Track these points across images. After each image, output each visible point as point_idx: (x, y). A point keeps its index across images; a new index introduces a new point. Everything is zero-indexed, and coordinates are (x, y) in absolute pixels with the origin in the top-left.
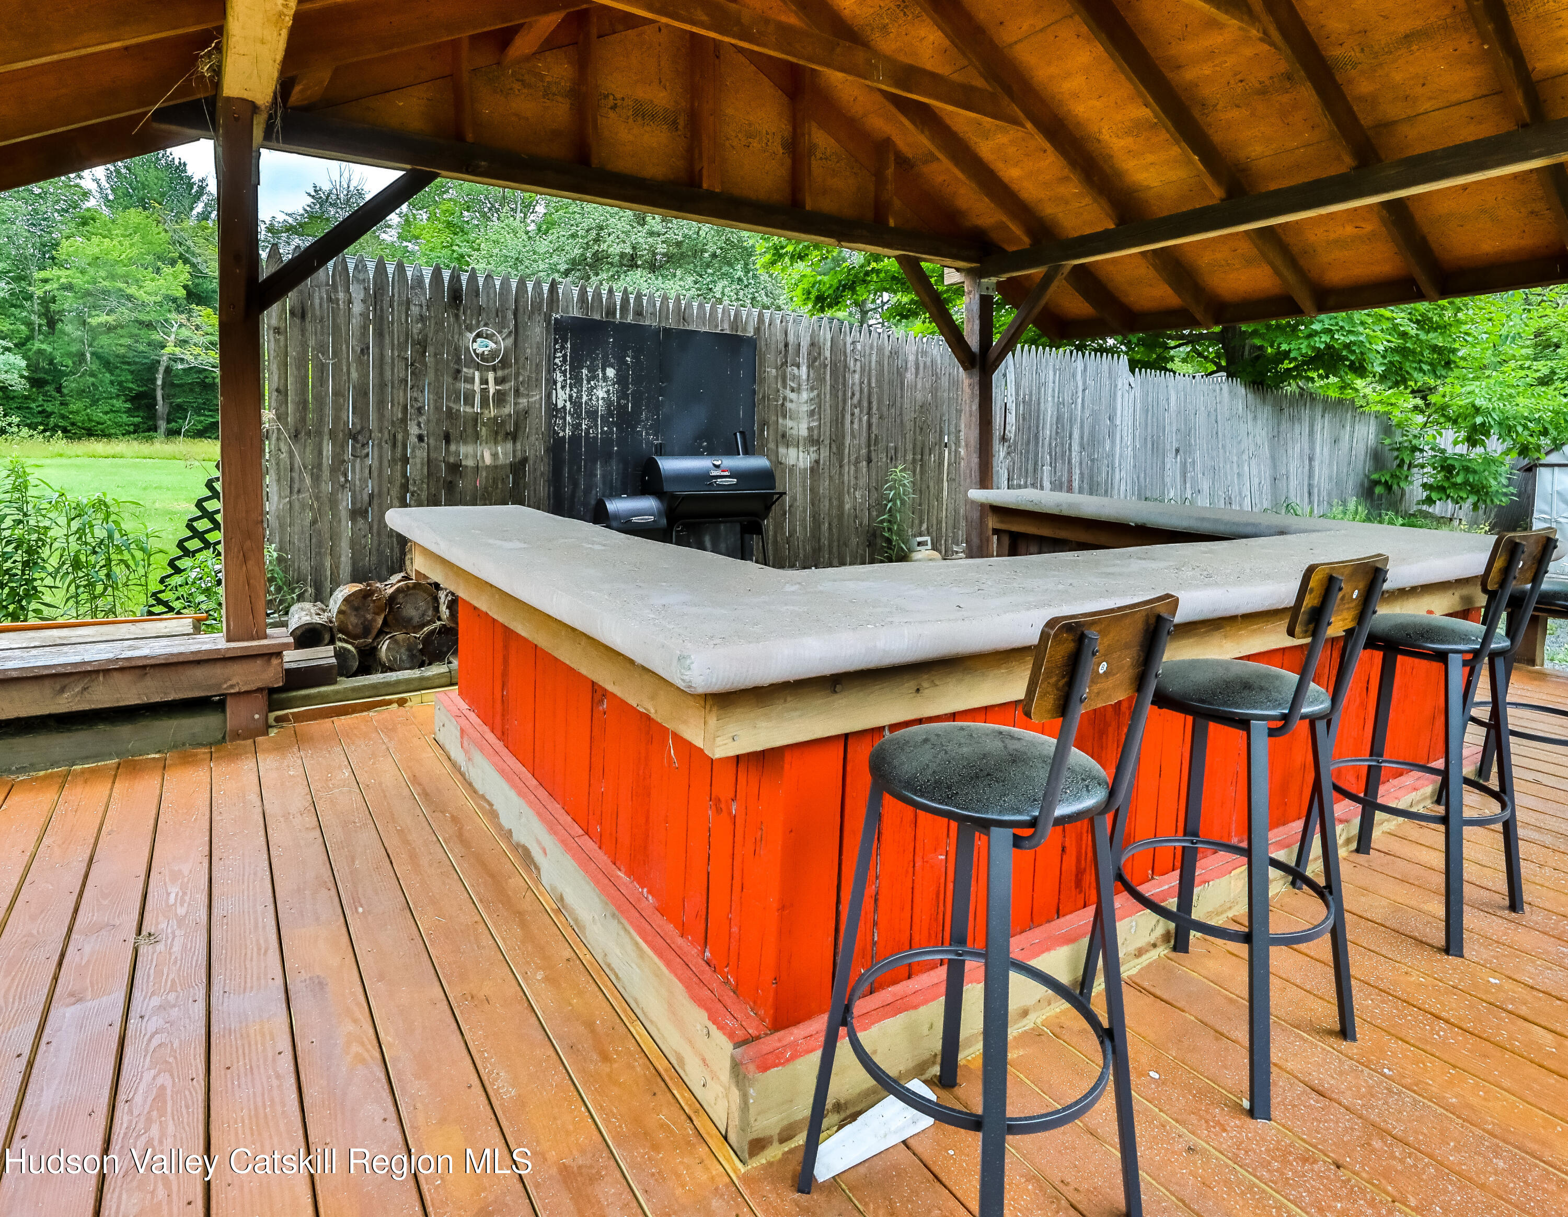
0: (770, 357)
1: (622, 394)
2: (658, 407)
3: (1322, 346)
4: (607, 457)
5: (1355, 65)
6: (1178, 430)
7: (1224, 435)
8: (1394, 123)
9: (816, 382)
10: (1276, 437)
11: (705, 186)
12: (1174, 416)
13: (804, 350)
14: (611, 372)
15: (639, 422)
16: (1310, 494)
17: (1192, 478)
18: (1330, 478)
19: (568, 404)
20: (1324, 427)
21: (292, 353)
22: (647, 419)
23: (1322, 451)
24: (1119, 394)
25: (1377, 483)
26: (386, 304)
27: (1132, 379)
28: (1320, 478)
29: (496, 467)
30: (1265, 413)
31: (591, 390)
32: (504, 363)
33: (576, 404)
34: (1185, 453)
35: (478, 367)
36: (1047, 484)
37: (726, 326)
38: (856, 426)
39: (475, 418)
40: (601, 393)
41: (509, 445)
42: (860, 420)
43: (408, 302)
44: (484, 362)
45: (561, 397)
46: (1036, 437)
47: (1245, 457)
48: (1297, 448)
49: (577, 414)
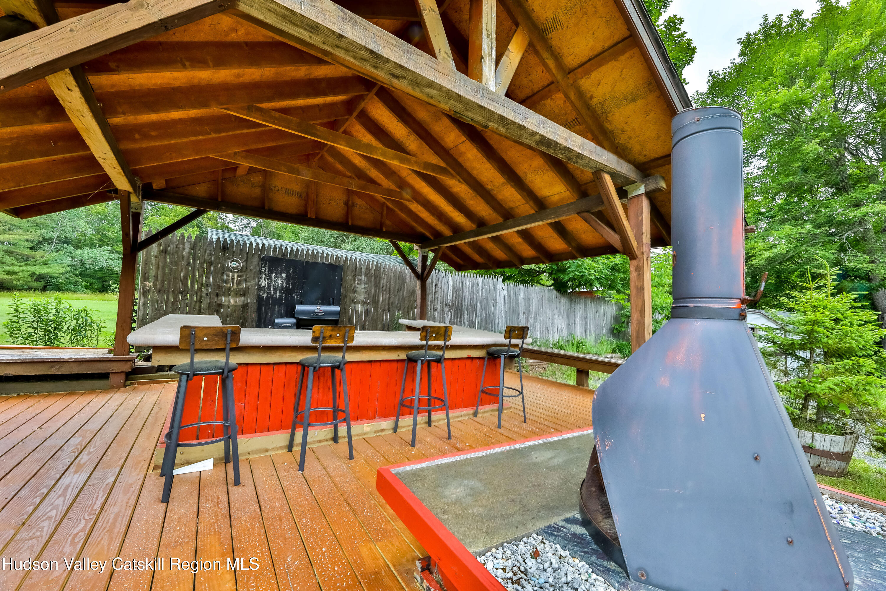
0: (349, 272)
1: (288, 283)
2: (302, 288)
4: (280, 304)
6: (525, 305)
7: (546, 308)
9: (368, 281)
10: (569, 310)
11: (309, 216)
12: (523, 300)
13: (363, 270)
14: (284, 275)
15: (294, 293)
16: (585, 331)
18: (595, 326)
19: (267, 285)
20: (591, 306)
21: (161, 264)
22: (297, 292)
23: (591, 316)
24: (498, 291)
25: (615, 329)
26: (197, 249)
27: (503, 286)
28: (590, 326)
29: (236, 306)
30: (564, 301)
31: (275, 281)
32: (241, 270)
33: (270, 285)
34: (528, 313)
35: (231, 271)
36: (466, 323)
37: (332, 261)
38: (384, 297)
39: (229, 289)
40: (280, 282)
41: (242, 298)
42: (386, 296)
43: (206, 250)
44: (233, 270)
45: (264, 283)
46: (461, 305)
47: (555, 317)
48: (579, 314)
49: (269, 289)
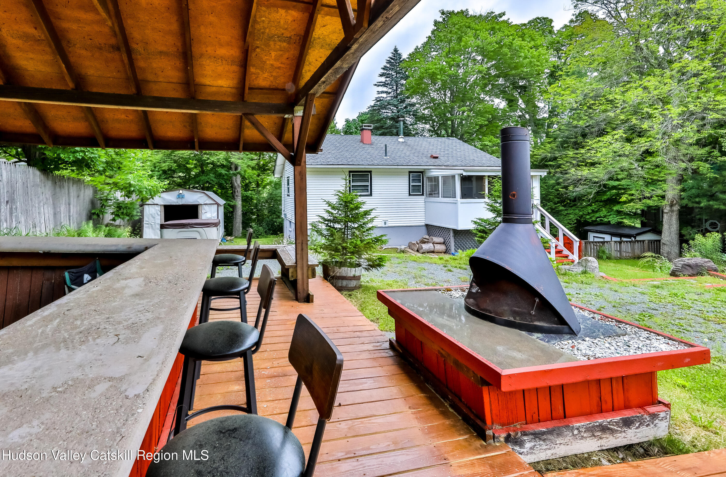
3: (80, 158)
5: (140, 54)
6: (8, 192)
7: (31, 194)
8: (149, 81)
10: (54, 195)
12: (5, 184)
16: (69, 219)
17: (16, 216)
18: (77, 212)
20: (73, 189)
23: (73, 200)
25: (94, 214)
28: (73, 213)
30: (49, 184)
34: (11, 203)
47: (42, 204)
48: (63, 200)
